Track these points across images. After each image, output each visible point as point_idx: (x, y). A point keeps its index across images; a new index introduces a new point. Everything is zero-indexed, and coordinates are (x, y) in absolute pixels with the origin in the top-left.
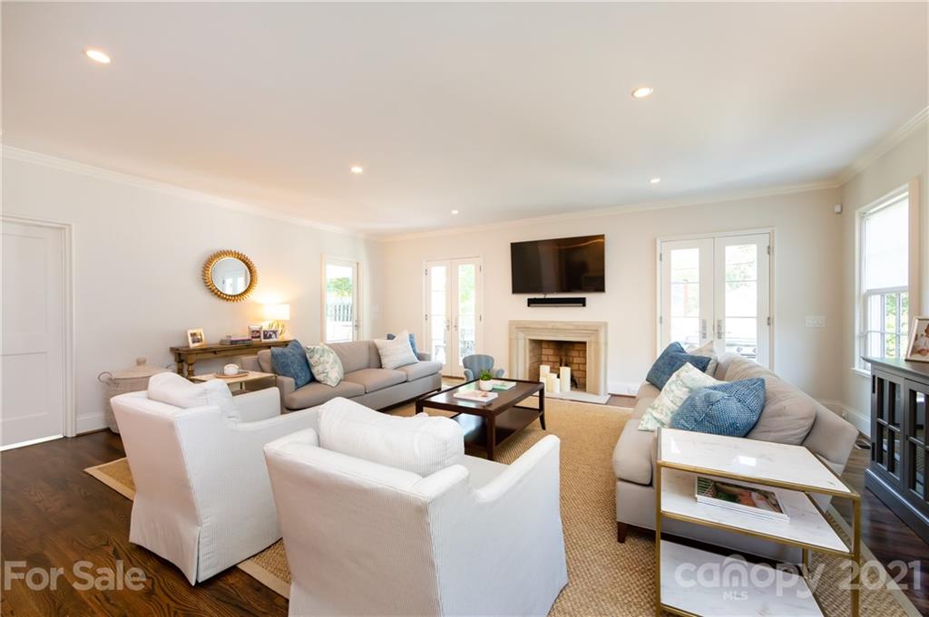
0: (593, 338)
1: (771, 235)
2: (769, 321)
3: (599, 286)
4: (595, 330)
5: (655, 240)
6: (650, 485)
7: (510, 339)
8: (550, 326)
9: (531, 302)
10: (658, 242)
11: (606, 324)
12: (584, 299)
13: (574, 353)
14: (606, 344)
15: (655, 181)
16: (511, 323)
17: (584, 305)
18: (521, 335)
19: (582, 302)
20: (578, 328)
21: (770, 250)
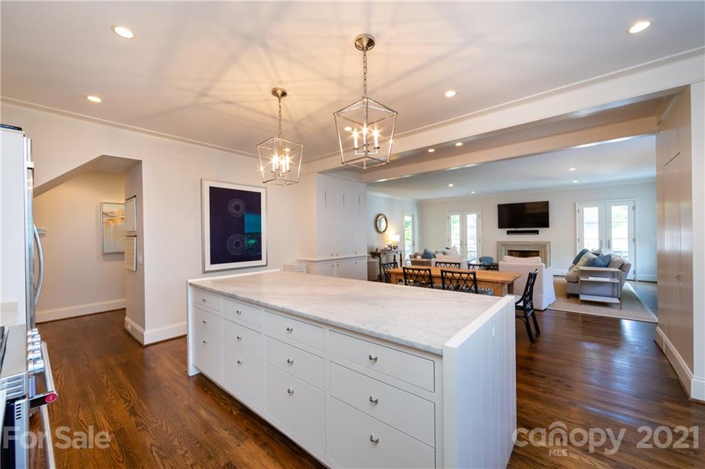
0: (543, 249)
1: (634, 202)
2: (634, 240)
3: (546, 225)
4: (544, 246)
5: (575, 204)
6: (577, 282)
7: (497, 250)
8: (520, 243)
9: (509, 233)
10: (577, 204)
11: (550, 242)
14: (550, 252)
15: (575, 182)
16: (498, 242)
17: (538, 234)
18: (503, 248)
19: (537, 232)
20: (535, 244)
21: (634, 208)
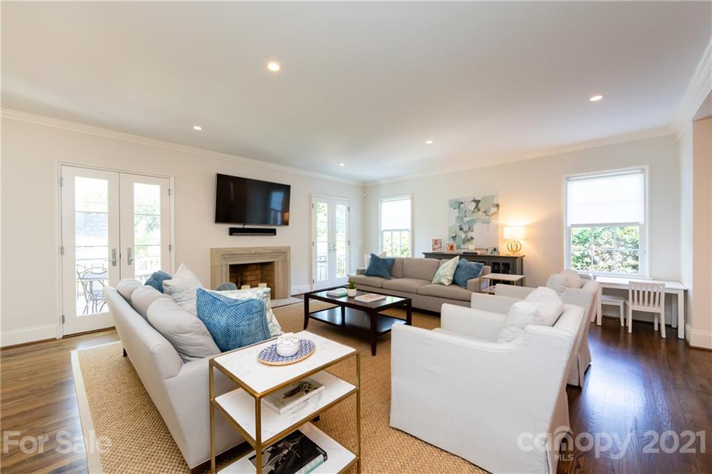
0: (280, 259)
4: (284, 253)
9: (233, 232)
10: (312, 196)
12: (275, 230)
13: (248, 273)
16: (213, 251)
17: (275, 234)
18: (223, 262)
19: (273, 232)
21: (349, 209)
